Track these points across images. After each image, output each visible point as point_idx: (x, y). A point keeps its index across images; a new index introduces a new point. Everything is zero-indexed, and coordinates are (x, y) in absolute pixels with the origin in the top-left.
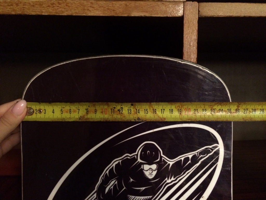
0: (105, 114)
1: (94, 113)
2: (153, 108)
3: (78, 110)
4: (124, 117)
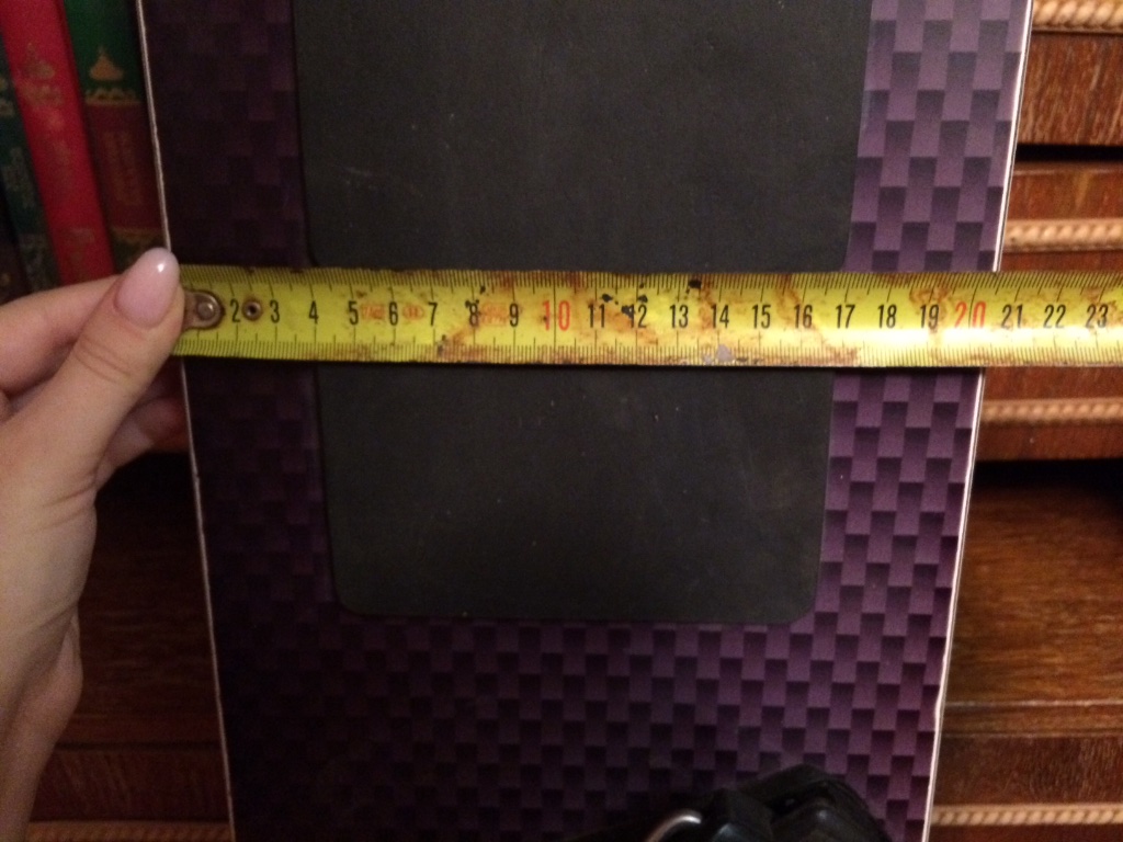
0: (558, 328)
1: (508, 323)
2: (797, 299)
3: (432, 308)
4: (651, 342)
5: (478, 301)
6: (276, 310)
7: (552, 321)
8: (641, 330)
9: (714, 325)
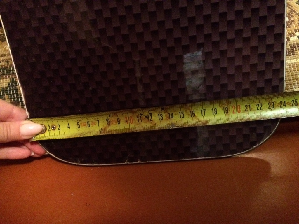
0: (130, 123)
1: (117, 123)
2: (190, 109)
3: (98, 122)
4: (154, 124)
5: (109, 119)
6: (59, 127)
7: (128, 122)
8: (151, 121)
9: (170, 118)
